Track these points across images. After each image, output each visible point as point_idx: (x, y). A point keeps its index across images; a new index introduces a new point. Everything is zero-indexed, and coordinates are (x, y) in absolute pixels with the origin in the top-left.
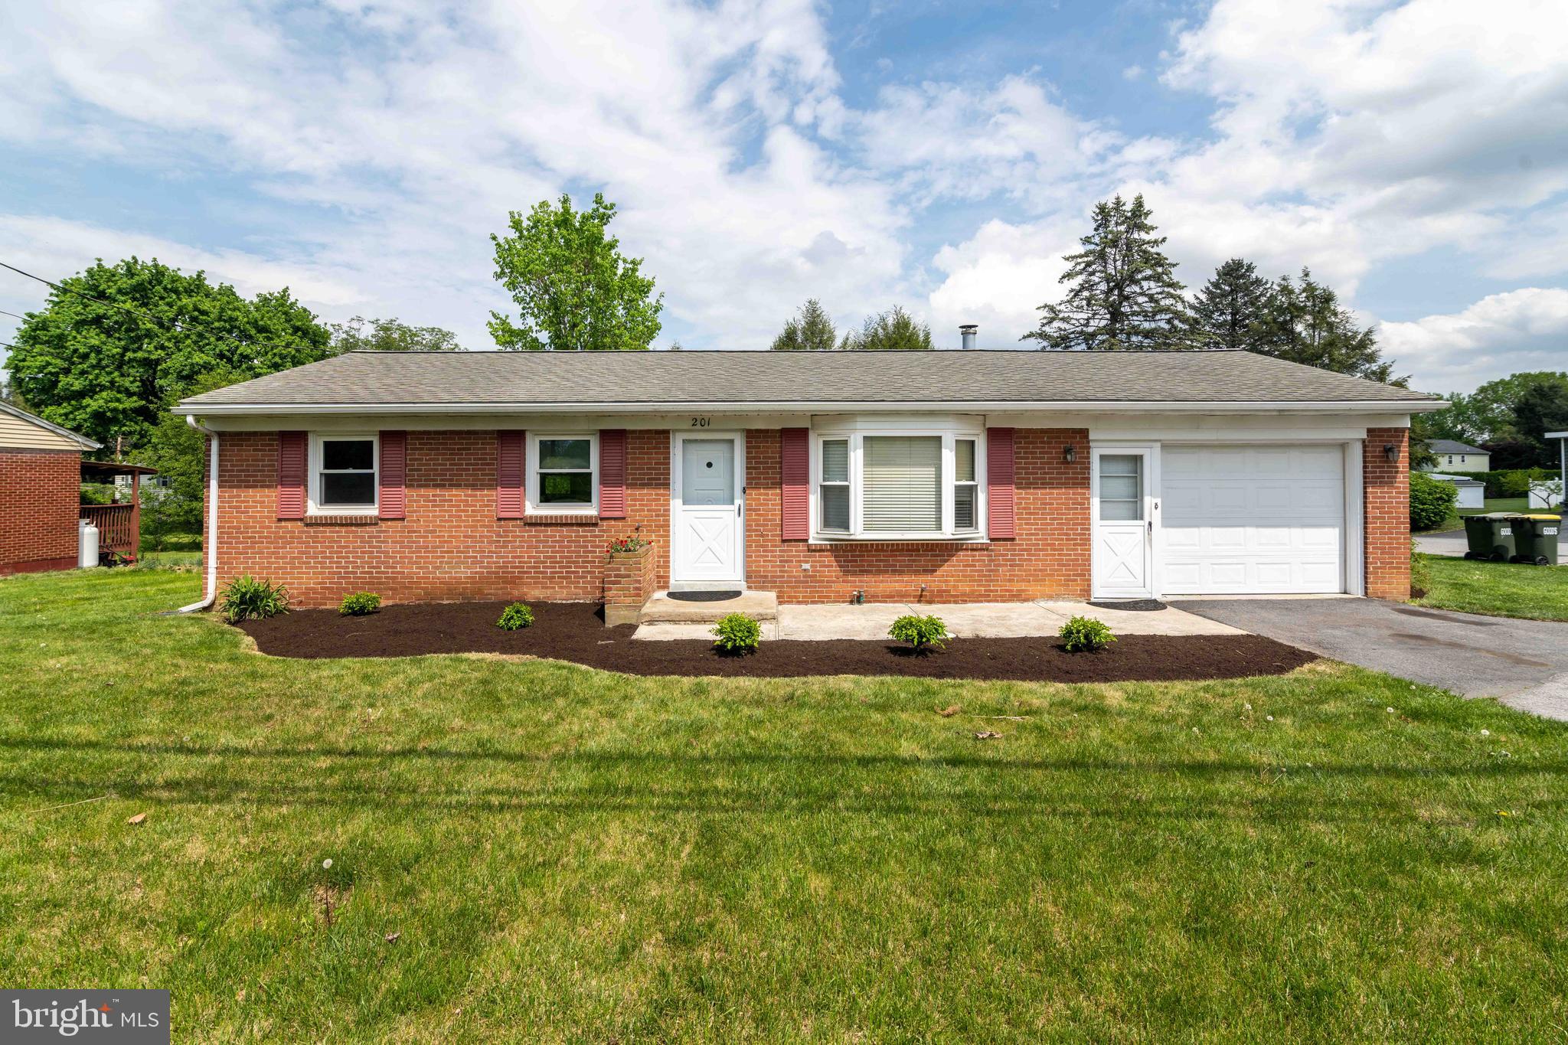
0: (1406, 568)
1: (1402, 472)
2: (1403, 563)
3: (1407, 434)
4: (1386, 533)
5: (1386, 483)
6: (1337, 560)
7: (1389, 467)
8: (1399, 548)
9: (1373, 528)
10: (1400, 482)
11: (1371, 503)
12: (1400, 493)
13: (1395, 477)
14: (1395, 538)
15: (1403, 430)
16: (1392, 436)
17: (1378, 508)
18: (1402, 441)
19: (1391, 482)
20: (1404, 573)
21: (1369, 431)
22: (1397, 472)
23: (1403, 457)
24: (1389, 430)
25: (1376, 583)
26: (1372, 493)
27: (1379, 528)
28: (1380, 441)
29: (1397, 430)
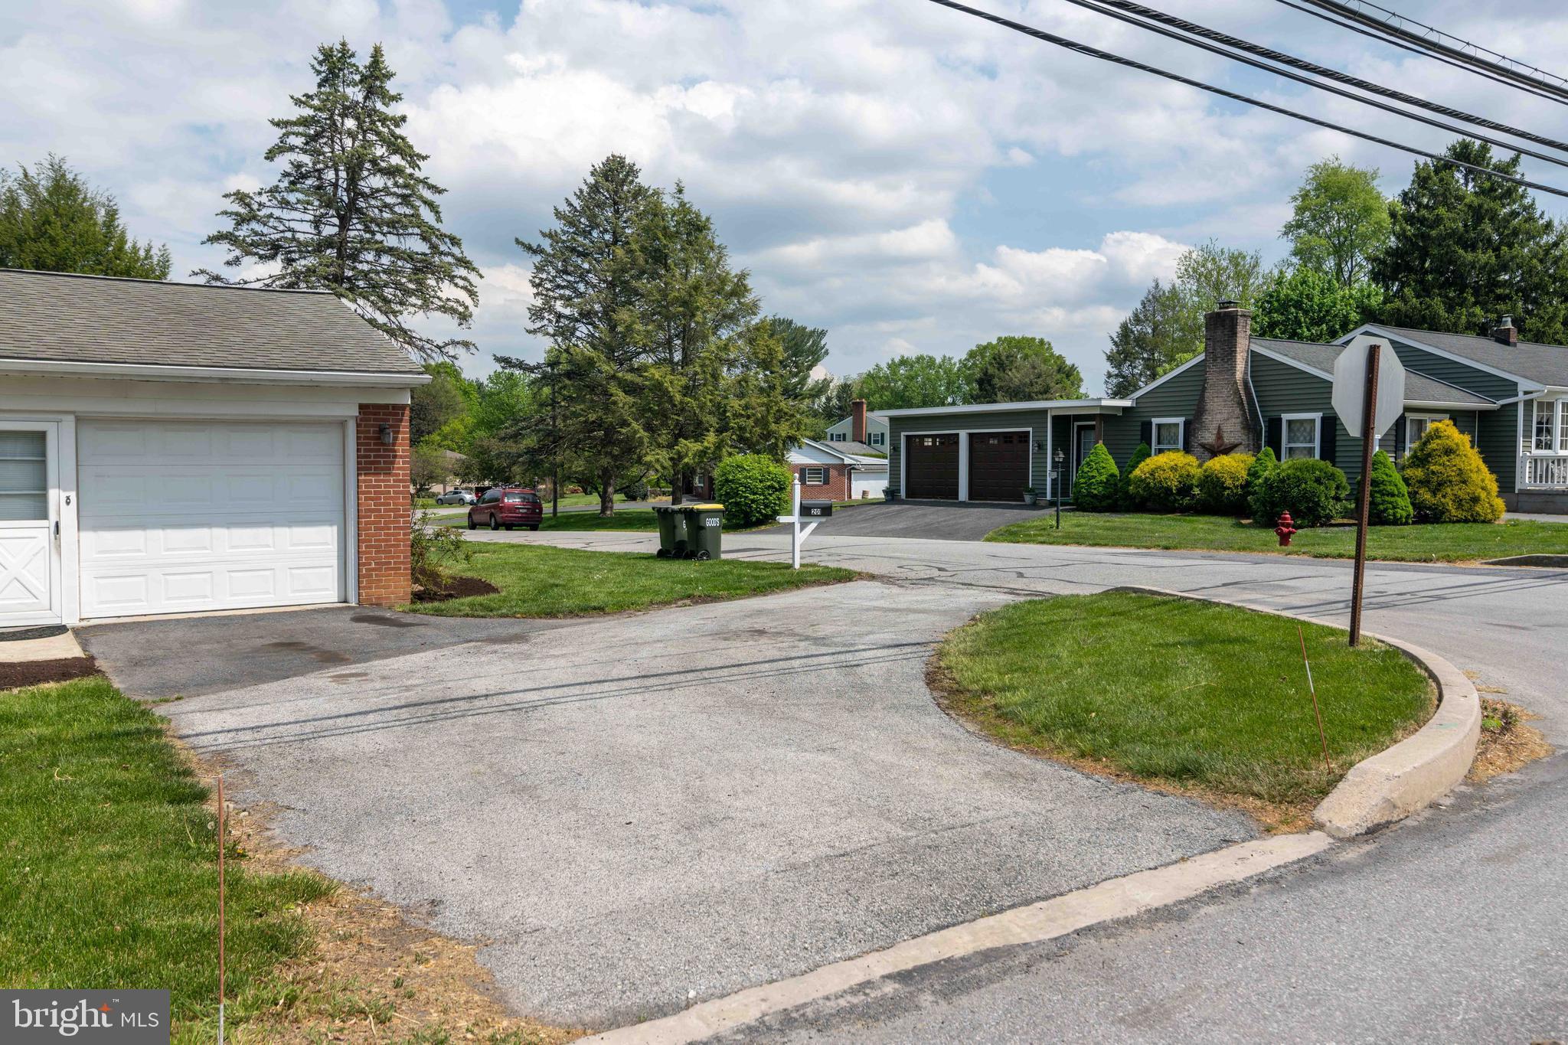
0: (405, 569)
1: (401, 457)
2: (402, 563)
3: (407, 412)
4: (382, 529)
5: (382, 469)
6: (335, 562)
7: (385, 451)
8: (399, 546)
9: (367, 523)
10: (399, 469)
11: (364, 493)
12: (400, 481)
13: (393, 463)
14: (393, 535)
15: (403, 407)
16: (390, 414)
17: (371, 499)
18: (401, 421)
19: (387, 470)
20: (402, 575)
21: (362, 407)
22: (395, 457)
23: (403, 439)
24: (386, 406)
25: (370, 588)
26: (365, 481)
27: (374, 523)
28: (374, 420)
29: (395, 407)
